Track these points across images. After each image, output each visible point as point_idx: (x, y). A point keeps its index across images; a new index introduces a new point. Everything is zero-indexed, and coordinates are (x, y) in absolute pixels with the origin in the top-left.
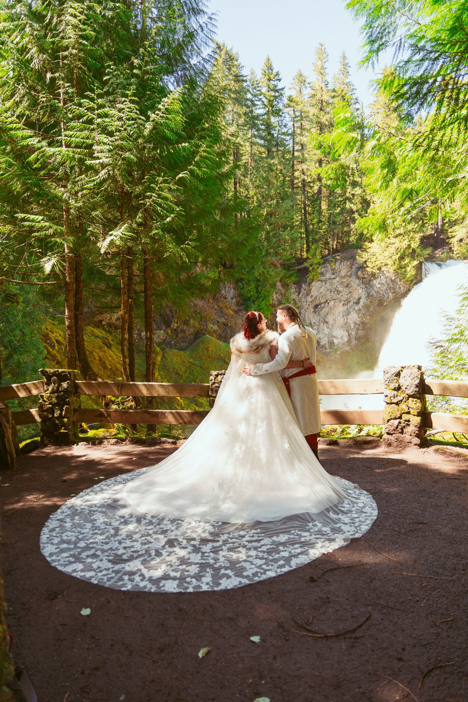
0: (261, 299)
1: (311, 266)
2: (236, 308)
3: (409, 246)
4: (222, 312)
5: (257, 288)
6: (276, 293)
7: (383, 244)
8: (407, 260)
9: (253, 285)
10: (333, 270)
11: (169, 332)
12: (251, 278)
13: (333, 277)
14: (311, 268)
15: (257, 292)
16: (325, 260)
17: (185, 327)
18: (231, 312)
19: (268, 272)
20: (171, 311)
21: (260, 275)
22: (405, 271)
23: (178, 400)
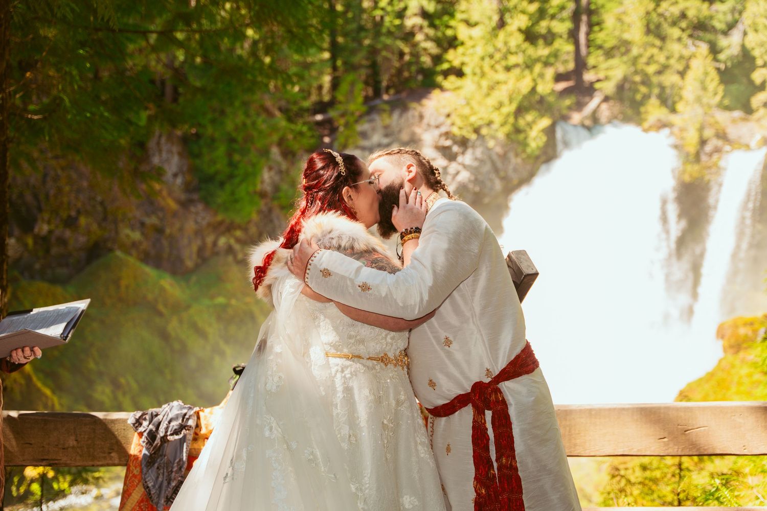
0: (237, 180)
1: (343, 115)
2: (183, 197)
3: (533, 90)
4: (151, 203)
5: (229, 154)
6: (270, 169)
7: (485, 83)
8: (529, 117)
9: (221, 150)
10: (386, 127)
11: (30, 241)
12: (217, 135)
13: (385, 141)
14: (342, 121)
15: (232, 164)
16: (371, 107)
17: (68, 233)
18: (172, 205)
19: (254, 123)
20: (36, 196)
21: (236, 129)
22: (526, 138)
23: (47, 397)
